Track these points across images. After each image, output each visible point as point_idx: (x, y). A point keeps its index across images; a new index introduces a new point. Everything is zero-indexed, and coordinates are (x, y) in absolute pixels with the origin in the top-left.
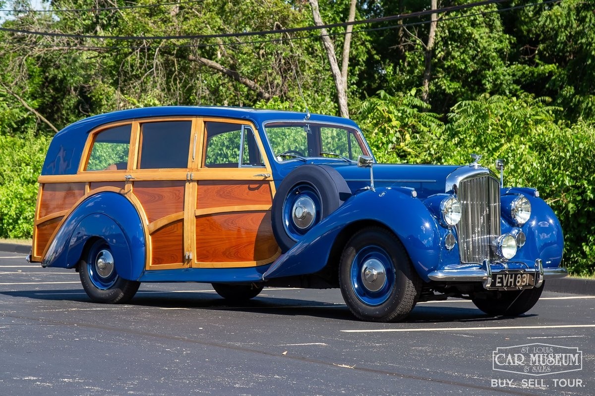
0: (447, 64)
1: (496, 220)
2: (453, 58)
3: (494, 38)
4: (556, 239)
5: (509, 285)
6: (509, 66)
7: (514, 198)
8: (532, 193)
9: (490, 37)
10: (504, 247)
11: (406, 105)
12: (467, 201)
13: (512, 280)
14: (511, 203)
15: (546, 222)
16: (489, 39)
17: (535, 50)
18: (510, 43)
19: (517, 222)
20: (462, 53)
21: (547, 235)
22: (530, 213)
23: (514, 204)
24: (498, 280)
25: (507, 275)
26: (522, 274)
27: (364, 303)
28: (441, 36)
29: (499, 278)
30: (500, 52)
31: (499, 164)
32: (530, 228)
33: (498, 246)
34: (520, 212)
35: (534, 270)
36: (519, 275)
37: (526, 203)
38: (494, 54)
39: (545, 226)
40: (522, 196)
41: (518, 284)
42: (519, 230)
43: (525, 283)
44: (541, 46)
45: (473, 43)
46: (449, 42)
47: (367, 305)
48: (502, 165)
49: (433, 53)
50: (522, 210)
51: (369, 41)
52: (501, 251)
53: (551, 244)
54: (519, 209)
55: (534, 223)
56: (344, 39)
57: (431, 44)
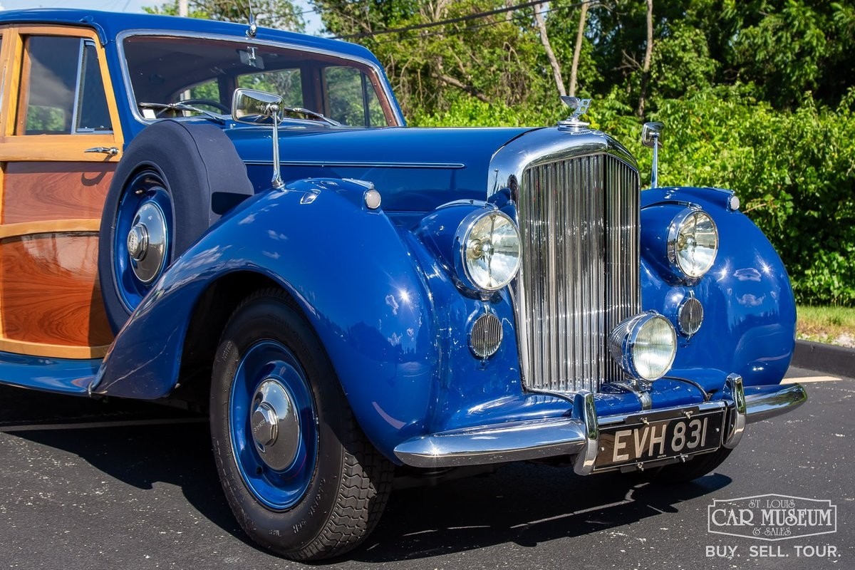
0: (660, 83)
1: (628, 268)
2: (666, 78)
3: (702, 62)
4: (777, 309)
5: (650, 454)
6: (714, 87)
7: (677, 213)
8: (722, 201)
9: (698, 61)
10: (641, 347)
11: (606, 108)
12: (545, 218)
13: (661, 440)
14: (669, 224)
15: (756, 271)
16: (698, 63)
17: (737, 74)
18: (715, 66)
19: (683, 273)
20: (673, 75)
21: (756, 300)
22: (715, 251)
23: (677, 227)
24: (618, 445)
25: (647, 429)
26: (687, 421)
27: (254, 497)
28: (655, 60)
29: (622, 440)
30: (706, 74)
31: (651, 133)
32: (714, 286)
33: (624, 344)
34: (690, 248)
35: (721, 404)
36: (681, 425)
37: (705, 225)
38: (702, 76)
39: (752, 278)
40: (698, 208)
41: (676, 448)
42: (687, 294)
43: (697, 442)
44: (742, 70)
45: (683, 66)
46: (663, 65)
47: (260, 502)
48: (655, 136)
49: (648, 75)
50: (695, 244)
51: (594, 65)
52: (631, 361)
53: (767, 320)
54: (689, 241)
55: (724, 273)
56: (572, 63)
57: (646, 67)
